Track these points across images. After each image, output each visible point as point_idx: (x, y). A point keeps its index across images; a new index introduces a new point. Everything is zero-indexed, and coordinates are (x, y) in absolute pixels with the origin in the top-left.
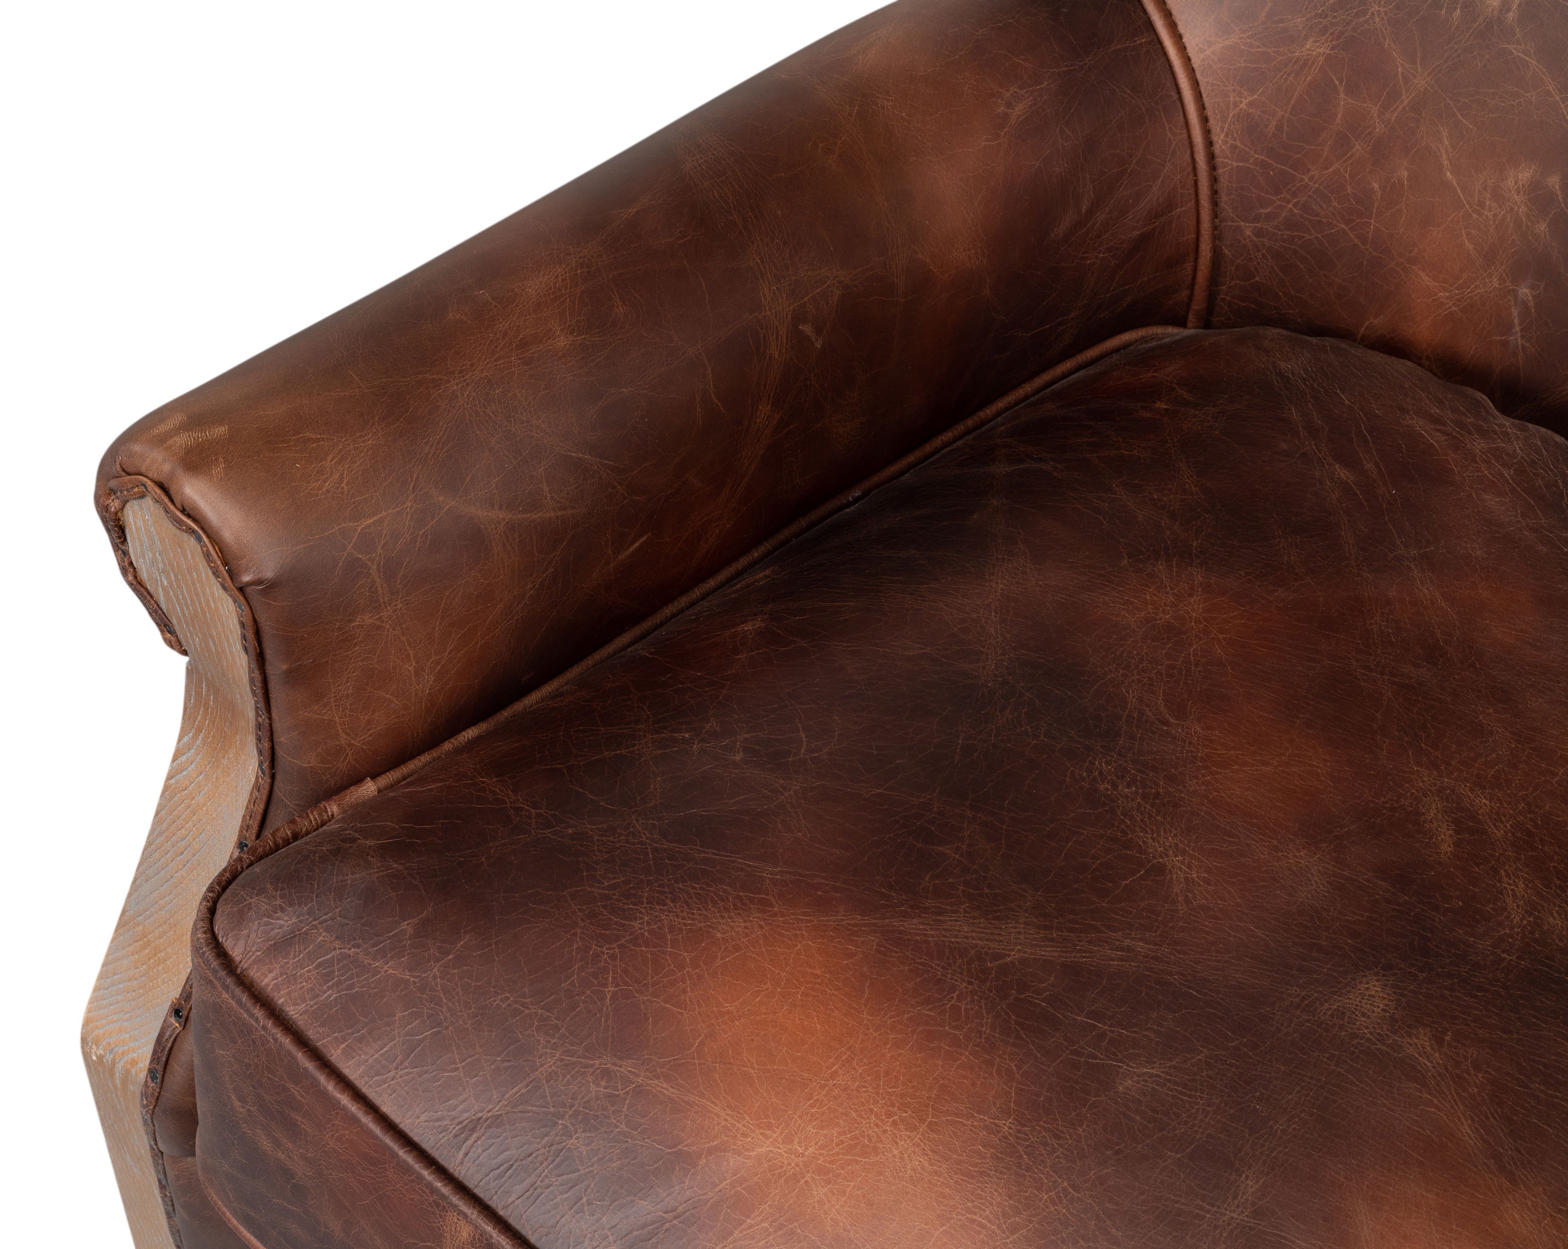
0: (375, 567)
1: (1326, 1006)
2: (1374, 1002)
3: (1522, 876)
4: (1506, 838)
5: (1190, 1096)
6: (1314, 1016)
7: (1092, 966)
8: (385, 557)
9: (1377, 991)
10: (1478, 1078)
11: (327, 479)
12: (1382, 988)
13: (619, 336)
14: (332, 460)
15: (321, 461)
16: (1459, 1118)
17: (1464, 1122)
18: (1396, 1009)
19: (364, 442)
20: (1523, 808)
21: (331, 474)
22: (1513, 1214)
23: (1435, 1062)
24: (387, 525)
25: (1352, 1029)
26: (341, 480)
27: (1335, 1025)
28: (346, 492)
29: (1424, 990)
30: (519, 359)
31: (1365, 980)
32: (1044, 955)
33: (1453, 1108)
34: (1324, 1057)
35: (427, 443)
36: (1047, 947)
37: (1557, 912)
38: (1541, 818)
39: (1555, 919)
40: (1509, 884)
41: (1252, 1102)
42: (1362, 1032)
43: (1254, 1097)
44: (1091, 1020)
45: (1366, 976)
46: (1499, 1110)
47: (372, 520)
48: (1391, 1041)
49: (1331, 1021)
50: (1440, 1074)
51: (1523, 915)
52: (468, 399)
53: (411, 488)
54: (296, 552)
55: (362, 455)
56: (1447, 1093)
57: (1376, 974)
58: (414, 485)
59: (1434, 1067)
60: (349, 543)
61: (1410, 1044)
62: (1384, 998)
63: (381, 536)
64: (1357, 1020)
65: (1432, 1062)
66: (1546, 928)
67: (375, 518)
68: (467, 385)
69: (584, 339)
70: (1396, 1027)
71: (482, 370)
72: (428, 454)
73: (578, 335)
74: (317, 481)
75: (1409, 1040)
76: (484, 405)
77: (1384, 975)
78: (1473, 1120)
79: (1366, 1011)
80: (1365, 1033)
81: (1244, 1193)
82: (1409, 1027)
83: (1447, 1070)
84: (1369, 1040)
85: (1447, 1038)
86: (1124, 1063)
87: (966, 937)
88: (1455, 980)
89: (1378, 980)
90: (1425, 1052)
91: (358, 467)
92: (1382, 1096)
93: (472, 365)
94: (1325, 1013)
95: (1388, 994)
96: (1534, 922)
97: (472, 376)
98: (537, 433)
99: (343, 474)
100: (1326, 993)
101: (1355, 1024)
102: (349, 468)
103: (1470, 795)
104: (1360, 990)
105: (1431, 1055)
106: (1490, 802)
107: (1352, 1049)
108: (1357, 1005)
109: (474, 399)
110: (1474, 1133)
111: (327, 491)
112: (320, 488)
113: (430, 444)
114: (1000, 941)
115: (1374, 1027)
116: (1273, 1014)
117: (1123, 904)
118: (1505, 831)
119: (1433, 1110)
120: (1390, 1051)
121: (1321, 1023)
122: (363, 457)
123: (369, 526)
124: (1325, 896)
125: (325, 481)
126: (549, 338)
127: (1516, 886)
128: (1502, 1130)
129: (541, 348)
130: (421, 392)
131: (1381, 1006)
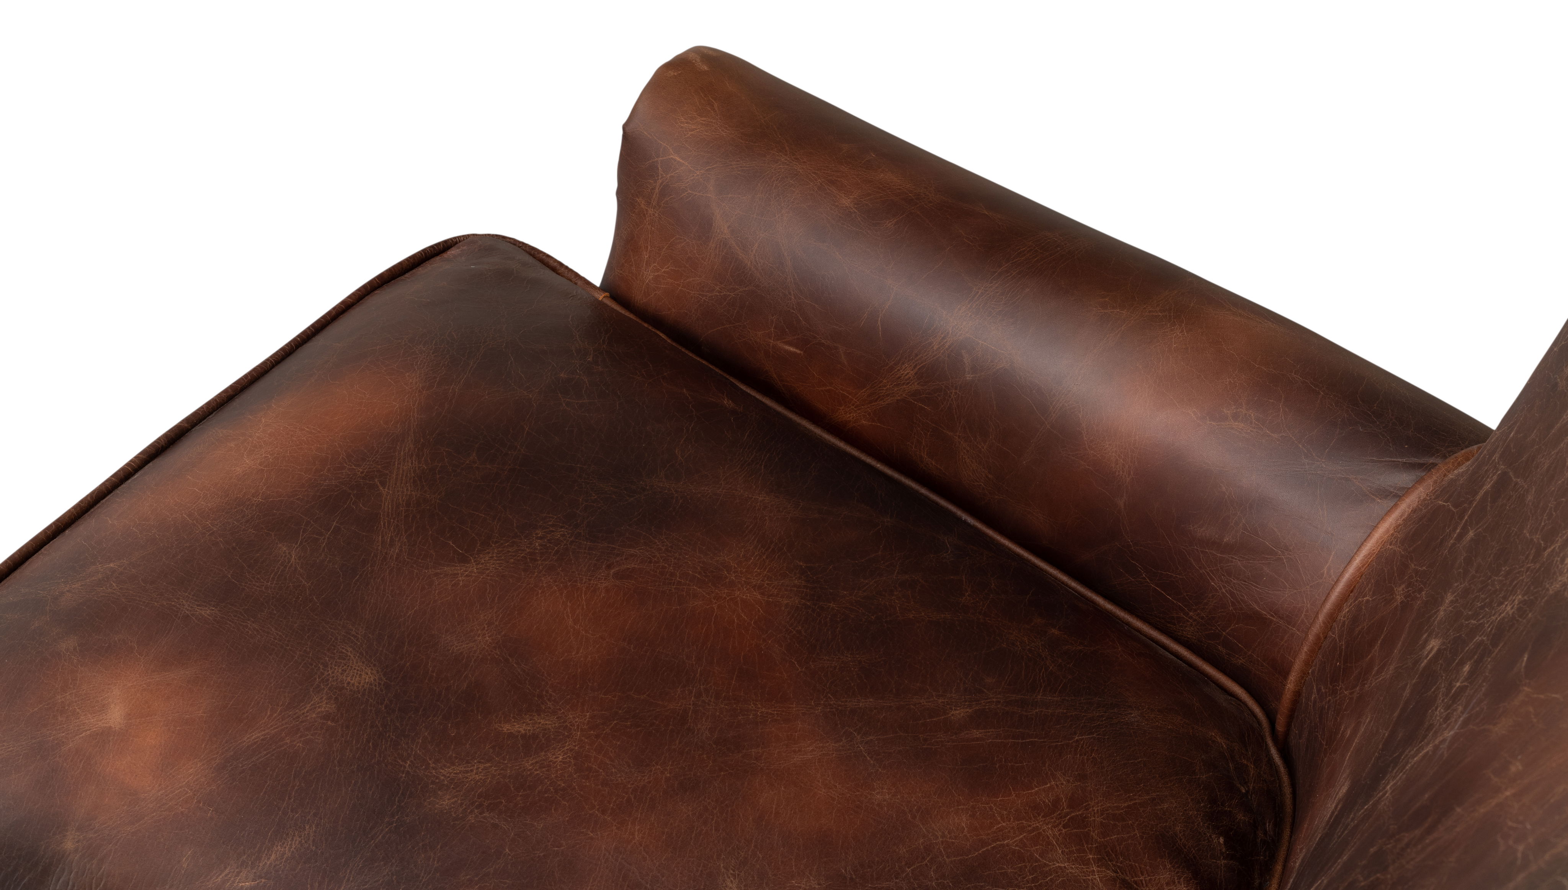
0: (661, 181)
1: (350, 649)
2: (356, 677)
3: (488, 778)
4: (524, 770)
5: (273, 579)
6: (340, 642)
7: (377, 527)
8: (668, 182)
9: (365, 679)
10: (298, 743)
11: (689, 123)
12: (368, 682)
13: (869, 231)
14: (703, 121)
15: (699, 116)
16: (264, 730)
17: (261, 734)
18: (351, 690)
19: (723, 130)
20: (560, 785)
21: (693, 124)
22: (192, 768)
23: (308, 714)
24: (681, 170)
25: (331, 664)
26: (693, 130)
27: (334, 654)
28: (686, 137)
29: (369, 708)
30: (821, 184)
31: (375, 672)
32: (385, 504)
33: (272, 726)
34: (307, 648)
35: (738, 161)
36: (391, 506)
37: (456, 802)
38: (551, 797)
39: (449, 799)
40: (478, 768)
41: (269, 609)
42: (329, 669)
43: (273, 610)
44: (333, 529)
45: (378, 673)
46: (274, 757)
47: (679, 160)
48: (322, 687)
49: (337, 652)
50: (298, 717)
51: (449, 777)
52: (778, 169)
53: (707, 168)
54: (642, 133)
55: (713, 133)
56: (284, 722)
57: (380, 679)
58: (710, 169)
59: (303, 713)
60: (662, 157)
61: (322, 698)
62: (360, 683)
63: (675, 171)
64: (339, 666)
65: (307, 712)
66: (439, 792)
67: (681, 161)
68: (788, 165)
69: (855, 212)
70: (335, 690)
71: (803, 168)
72: (731, 165)
73: (856, 208)
74: (686, 119)
75: (324, 698)
76: (778, 179)
77: (380, 684)
78: (263, 740)
79: (347, 672)
80: (328, 671)
81: (201, 609)
82: (336, 698)
83: (302, 722)
84: (322, 674)
85: (329, 722)
86: (300, 546)
87: (398, 468)
88: (381, 729)
89: (375, 680)
90: (315, 708)
91: (705, 135)
92: (277, 682)
93: (804, 162)
94: (343, 648)
95: (363, 686)
96: (444, 784)
97: (796, 165)
98: (779, 217)
99: (696, 129)
100: (361, 649)
101: (335, 666)
102: (702, 130)
103: (566, 748)
104: (366, 669)
105: (314, 712)
106: (560, 762)
107: (314, 664)
108: (351, 667)
109: (779, 172)
110: (253, 740)
111: (682, 127)
112: (682, 122)
113: (738, 163)
114: (396, 484)
115: (333, 677)
116: (341, 620)
117: (431, 542)
118: (531, 769)
119: (269, 713)
120: (314, 686)
121: (334, 646)
122: (712, 134)
123: (675, 160)
124: (448, 650)
125: (687, 123)
126: (844, 193)
127: (476, 774)
128: (257, 759)
129: (835, 192)
130: (771, 145)
131: (353, 682)
